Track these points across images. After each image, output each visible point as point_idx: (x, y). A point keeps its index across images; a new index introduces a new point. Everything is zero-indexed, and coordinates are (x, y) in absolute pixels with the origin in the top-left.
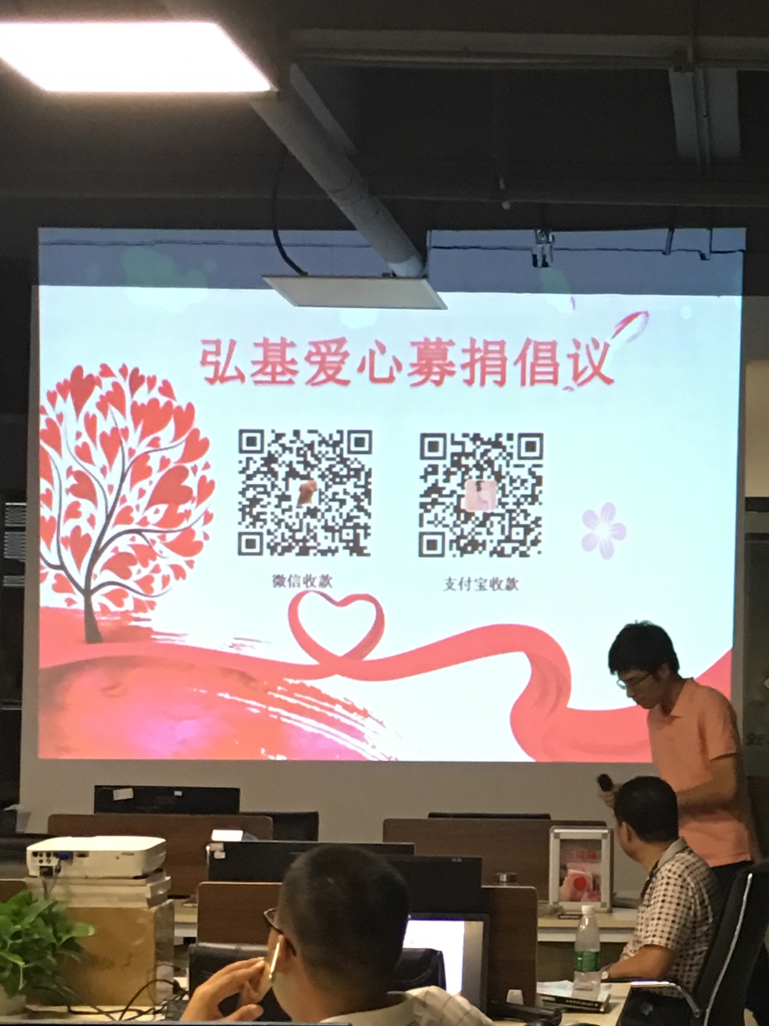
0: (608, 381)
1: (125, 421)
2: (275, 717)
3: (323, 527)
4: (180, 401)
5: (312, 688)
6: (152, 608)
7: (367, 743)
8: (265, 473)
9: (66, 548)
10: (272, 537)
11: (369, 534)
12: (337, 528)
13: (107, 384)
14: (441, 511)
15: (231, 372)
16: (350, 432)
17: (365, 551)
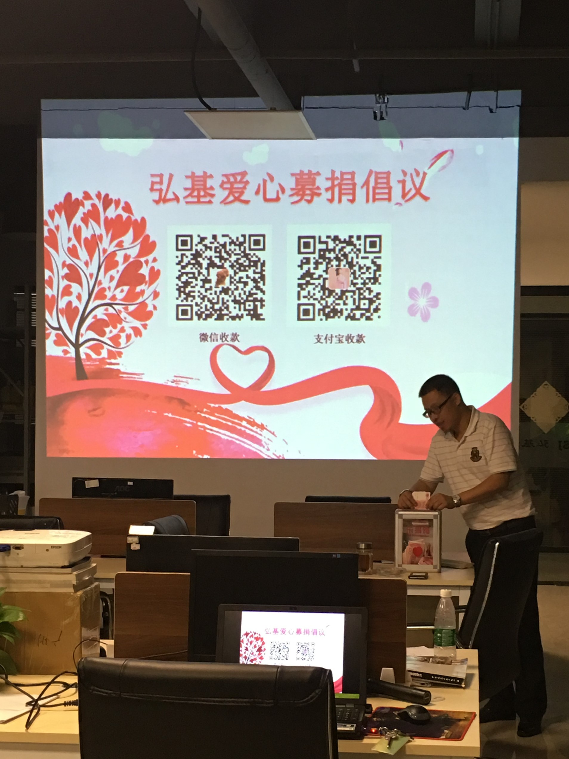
0: (426, 198)
1: (100, 230)
2: (202, 429)
3: (232, 301)
4: (137, 216)
5: (227, 409)
6: (120, 357)
7: (264, 447)
8: (194, 265)
9: (63, 316)
10: (199, 308)
11: (264, 305)
12: (242, 301)
13: (88, 205)
14: (312, 289)
15: (170, 196)
16: (250, 236)
17: (261, 317)
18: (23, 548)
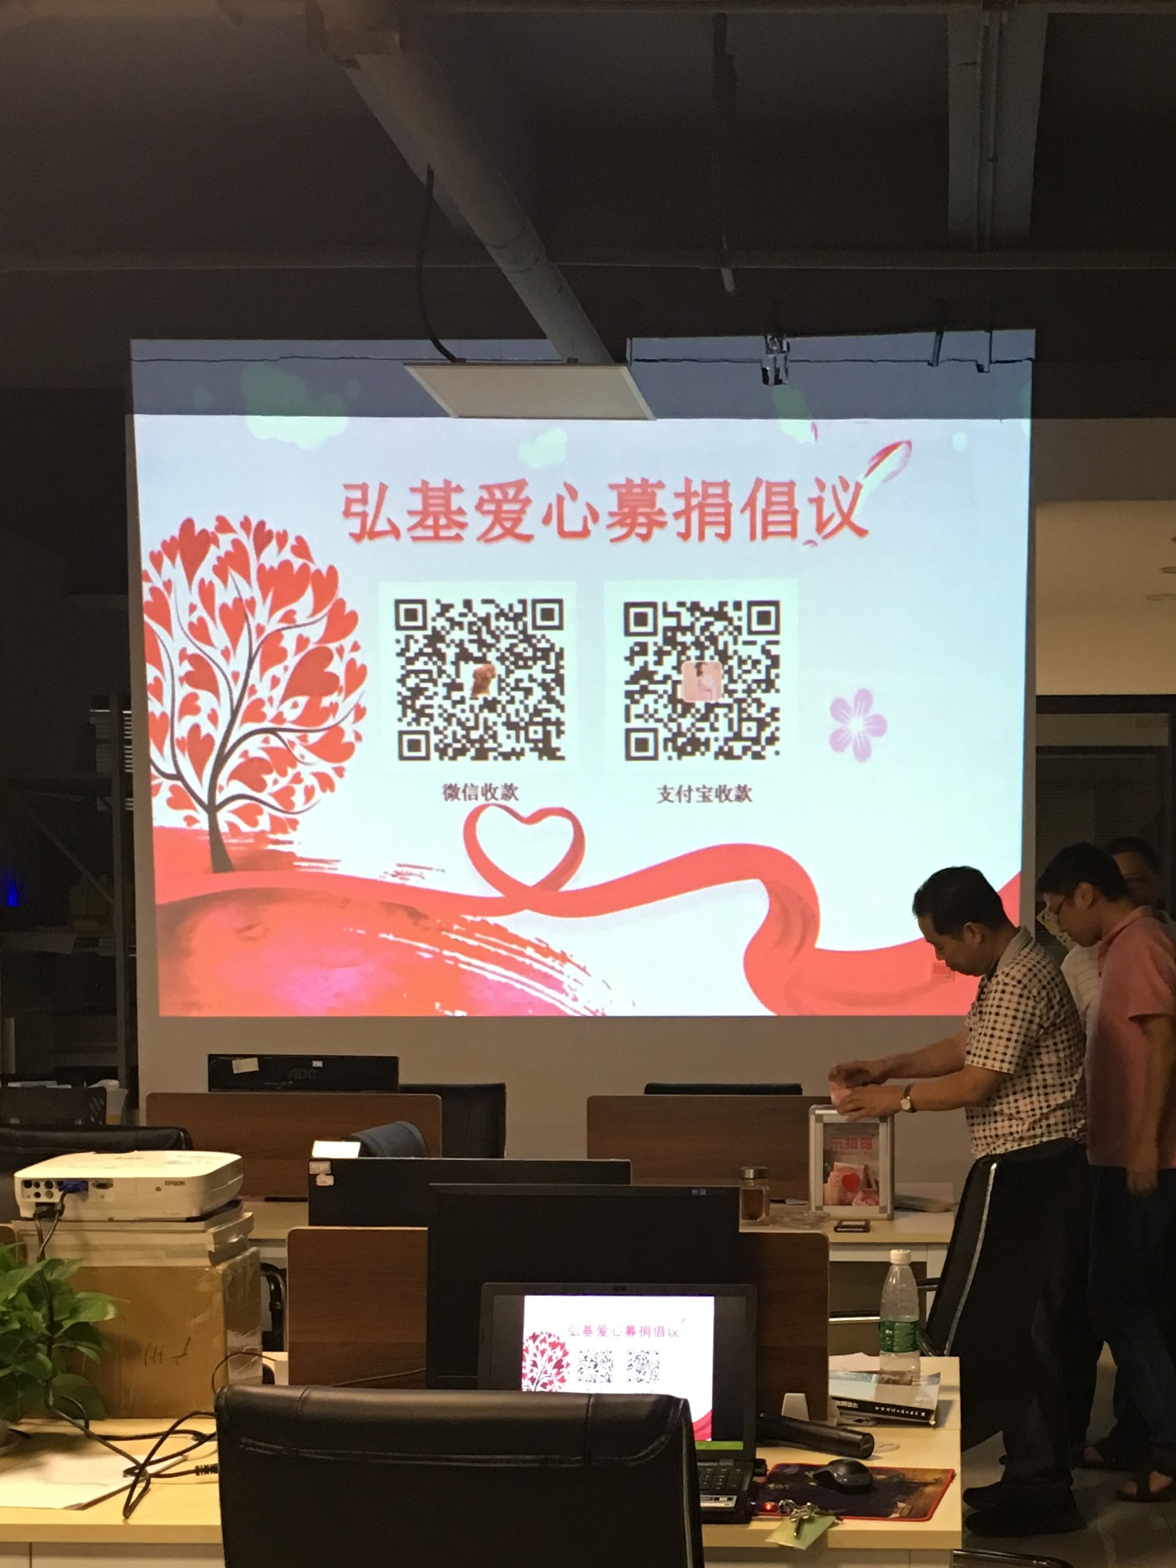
0: (861, 532)
1: (251, 591)
2: (452, 963)
3: (504, 724)
4: (320, 563)
5: (497, 926)
6: (294, 829)
7: (567, 995)
8: (429, 656)
9: (183, 752)
10: (441, 737)
11: (563, 732)
12: (522, 724)
13: (226, 541)
14: (652, 702)
15: (382, 525)
16: (535, 602)
17: (558, 754)
18: (112, 1185)
